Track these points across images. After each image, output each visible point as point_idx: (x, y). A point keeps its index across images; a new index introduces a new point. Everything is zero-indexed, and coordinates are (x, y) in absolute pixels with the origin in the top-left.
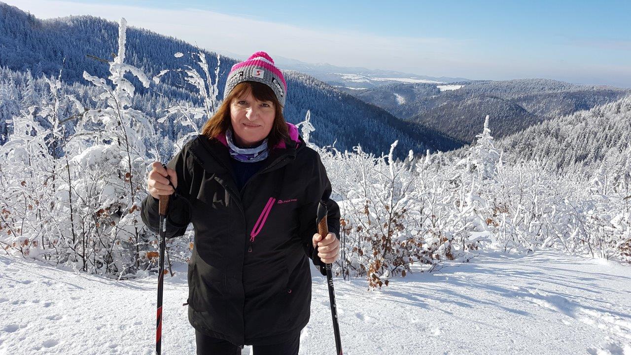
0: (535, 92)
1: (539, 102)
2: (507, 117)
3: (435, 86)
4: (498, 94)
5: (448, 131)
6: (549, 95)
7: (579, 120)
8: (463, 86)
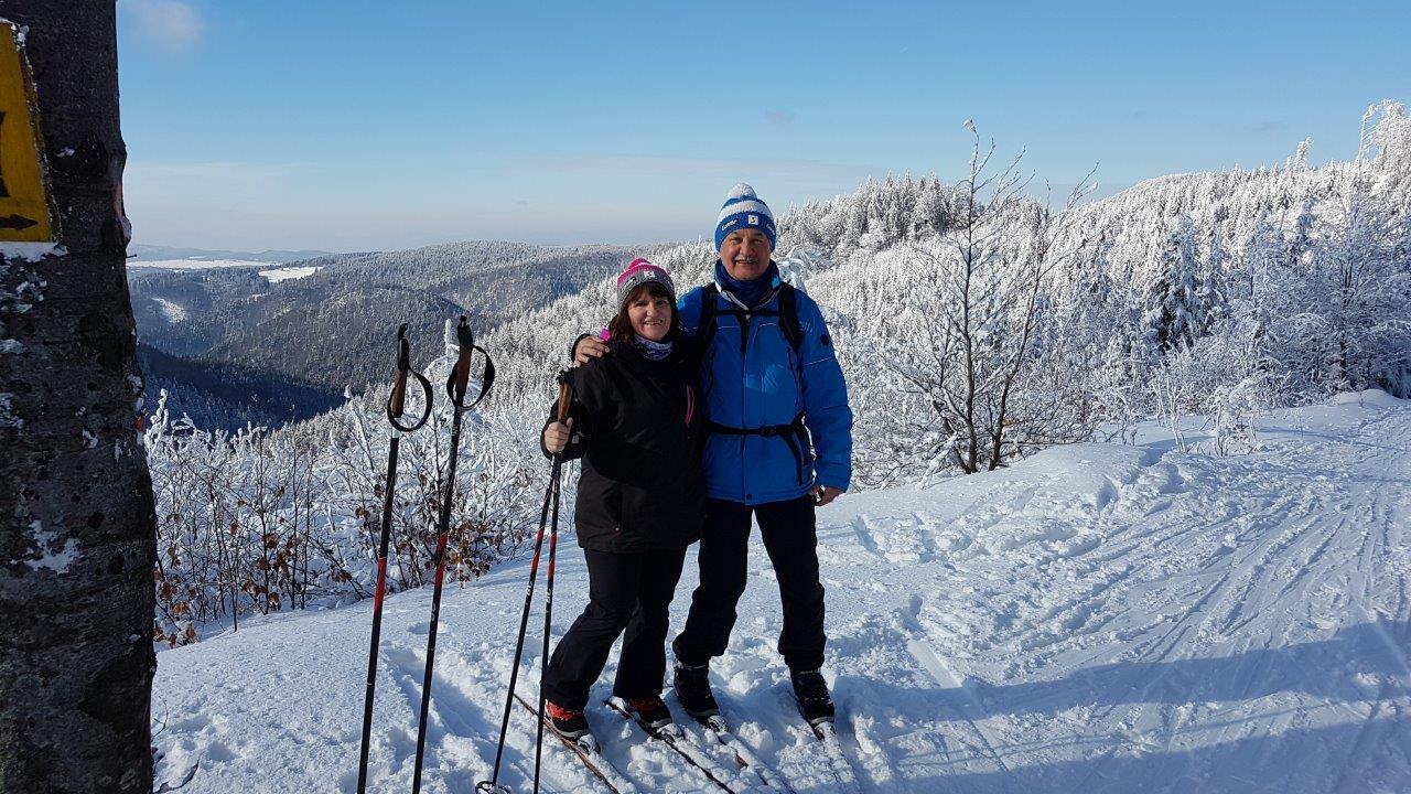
0: (472, 270)
1: (484, 289)
2: (425, 325)
3: (254, 272)
4: (398, 278)
5: (306, 370)
6: (500, 273)
7: (564, 314)
8: (319, 268)
